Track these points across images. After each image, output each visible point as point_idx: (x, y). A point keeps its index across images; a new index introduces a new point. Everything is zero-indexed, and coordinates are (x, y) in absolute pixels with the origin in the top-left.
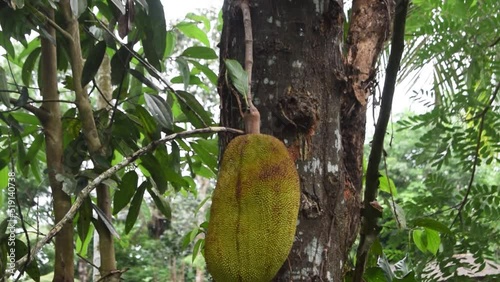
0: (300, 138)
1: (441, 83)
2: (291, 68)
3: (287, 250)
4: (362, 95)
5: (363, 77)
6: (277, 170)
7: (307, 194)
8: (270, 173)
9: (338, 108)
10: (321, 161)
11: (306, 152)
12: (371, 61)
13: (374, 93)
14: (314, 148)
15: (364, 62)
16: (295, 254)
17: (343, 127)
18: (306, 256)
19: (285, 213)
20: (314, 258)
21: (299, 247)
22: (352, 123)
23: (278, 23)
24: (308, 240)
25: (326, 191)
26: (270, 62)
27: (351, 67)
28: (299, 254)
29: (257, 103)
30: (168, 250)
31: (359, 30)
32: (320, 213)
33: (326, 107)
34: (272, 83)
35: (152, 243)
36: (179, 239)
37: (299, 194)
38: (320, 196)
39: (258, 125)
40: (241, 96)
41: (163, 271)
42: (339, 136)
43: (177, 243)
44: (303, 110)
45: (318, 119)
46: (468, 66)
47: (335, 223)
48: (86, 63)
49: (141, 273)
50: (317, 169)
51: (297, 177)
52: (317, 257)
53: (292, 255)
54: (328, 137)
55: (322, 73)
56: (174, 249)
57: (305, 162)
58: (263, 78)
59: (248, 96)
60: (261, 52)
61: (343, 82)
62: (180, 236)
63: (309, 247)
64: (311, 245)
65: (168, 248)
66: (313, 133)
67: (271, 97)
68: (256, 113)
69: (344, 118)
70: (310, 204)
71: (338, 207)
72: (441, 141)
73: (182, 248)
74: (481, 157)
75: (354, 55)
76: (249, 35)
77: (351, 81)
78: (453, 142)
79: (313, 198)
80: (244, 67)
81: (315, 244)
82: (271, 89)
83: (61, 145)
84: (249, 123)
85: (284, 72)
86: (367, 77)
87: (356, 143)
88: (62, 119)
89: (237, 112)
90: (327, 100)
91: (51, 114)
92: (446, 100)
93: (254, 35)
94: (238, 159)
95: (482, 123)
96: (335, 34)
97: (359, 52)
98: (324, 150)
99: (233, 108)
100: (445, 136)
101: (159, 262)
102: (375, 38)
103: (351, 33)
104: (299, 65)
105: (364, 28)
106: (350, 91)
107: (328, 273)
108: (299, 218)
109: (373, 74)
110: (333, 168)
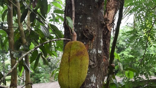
0: (90, 42)
1: (136, 21)
2: (87, 19)
3: (84, 79)
4: (110, 28)
5: (110, 22)
6: (82, 53)
7: (91, 60)
8: (79, 54)
9: (102, 32)
10: (96, 49)
11: (91, 47)
12: (113, 17)
13: (113, 27)
14: (94, 45)
15: (111, 17)
16: (87, 79)
17: (103, 38)
18: (91, 80)
19: (84, 67)
20: (93, 81)
21: (88, 77)
22: (106, 37)
23: (83, 5)
24: (91, 75)
25: (98, 59)
26: (80, 17)
27: (106, 19)
28: (88, 79)
29: (76, 30)
30: (50, 68)
31: (109, 7)
32: (95, 66)
33: (98, 32)
34: (81, 24)
35: (45, 66)
36: (53, 65)
37: (88, 61)
38: (95, 61)
39: (76, 38)
40: (71, 29)
41: (48, 75)
42: (102, 41)
43: (52, 66)
44: (90, 33)
45: (95, 36)
46: (145, 16)
47: (100, 70)
48: (22, 15)
49: (41, 76)
50: (95, 52)
51: (88, 55)
52: (94, 80)
53: (86, 80)
54: (98, 42)
55: (97, 21)
56: (51, 68)
57: (91, 50)
58: (78, 22)
59: (73, 28)
60: (78, 14)
61: (104, 24)
62: (53, 64)
63: (91, 77)
64: (92, 77)
65: (49, 68)
66: (94, 41)
67: (80, 28)
68: (75, 34)
69: (104, 35)
70: (92, 63)
71: (101, 64)
72: (136, 39)
73: (54, 68)
74: (148, 45)
75: (107, 15)
76: (74, 9)
77: (106, 23)
78: (139, 40)
79: (93, 61)
80: (72, 19)
81: (93, 76)
82: (80, 26)
83: (13, 41)
84: (73, 37)
85: (85, 21)
86: (111, 22)
87: (108, 43)
88: (14, 33)
89: (69, 33)
90: (98, 30)
91: (11, 31)
92: (138, 26)
93: (75, 9)
94: (69, 49)
95: (149, 34)
96: (101, 8)
97: (109, 14)
98: (97, 46)
99: (68, 32)
100: (137, 38)
101: (46, 72)
102: (114, 10)
103: (106, 8)
104: (90, 18)
105: (111, 6)
106: (106, 26)
107: (98, 85)
108: (88, 68)
109: (113, 21)
110: (100, 52)
